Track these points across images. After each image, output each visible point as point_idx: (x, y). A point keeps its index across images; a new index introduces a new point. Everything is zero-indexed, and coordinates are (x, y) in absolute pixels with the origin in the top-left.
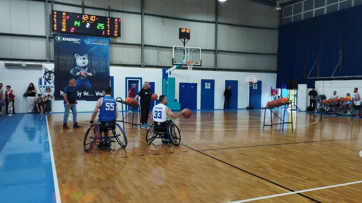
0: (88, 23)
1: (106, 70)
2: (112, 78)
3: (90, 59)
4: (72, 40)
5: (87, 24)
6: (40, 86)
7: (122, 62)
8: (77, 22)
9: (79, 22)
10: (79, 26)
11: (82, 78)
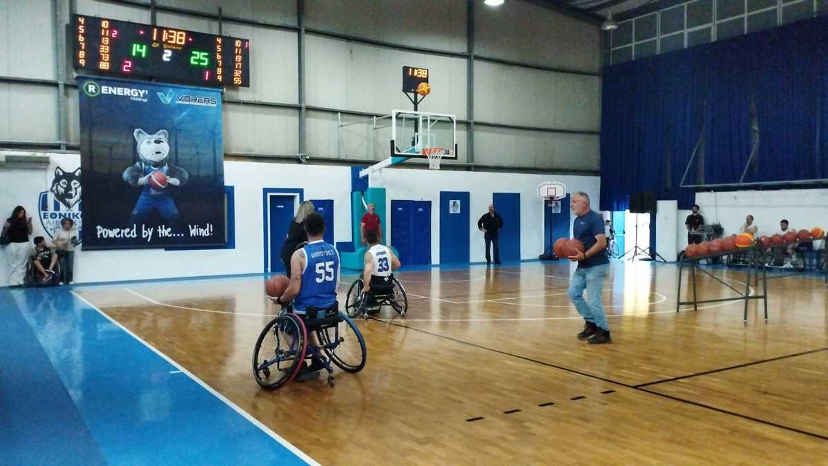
0: (168, 49)
1: (215, 170)
2: (231, 190)
3: (173, 143)
4: (127, 92)
5: (165, 51)
6: (42, 212)
7: (252, 151)
8: (138, 46)
9: (144, 47)
10: (144, 55)
11: (153, 192)
